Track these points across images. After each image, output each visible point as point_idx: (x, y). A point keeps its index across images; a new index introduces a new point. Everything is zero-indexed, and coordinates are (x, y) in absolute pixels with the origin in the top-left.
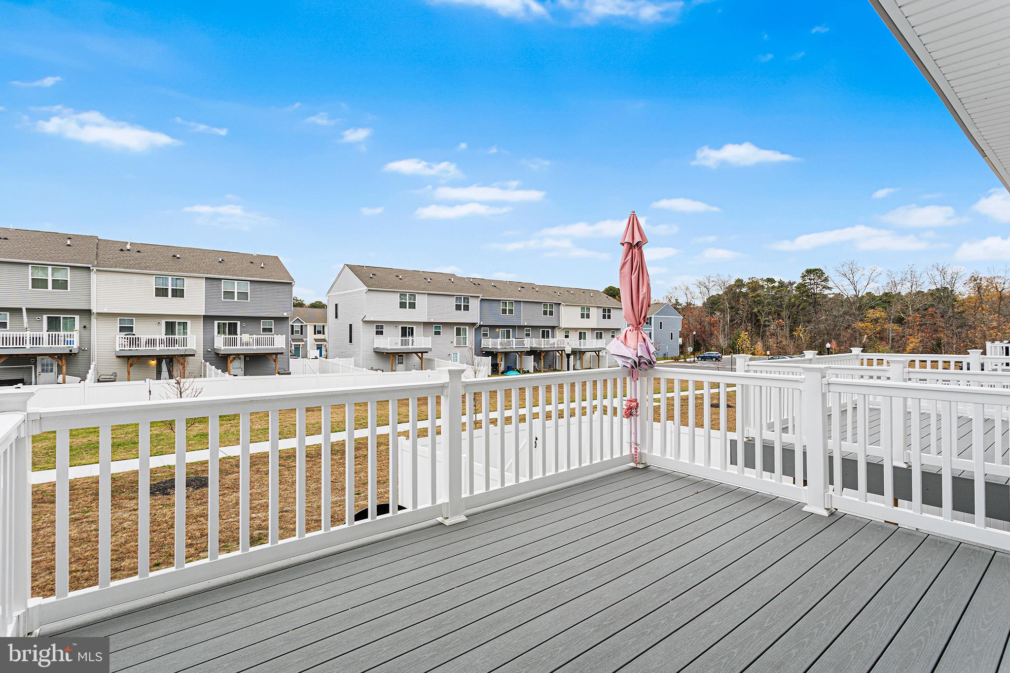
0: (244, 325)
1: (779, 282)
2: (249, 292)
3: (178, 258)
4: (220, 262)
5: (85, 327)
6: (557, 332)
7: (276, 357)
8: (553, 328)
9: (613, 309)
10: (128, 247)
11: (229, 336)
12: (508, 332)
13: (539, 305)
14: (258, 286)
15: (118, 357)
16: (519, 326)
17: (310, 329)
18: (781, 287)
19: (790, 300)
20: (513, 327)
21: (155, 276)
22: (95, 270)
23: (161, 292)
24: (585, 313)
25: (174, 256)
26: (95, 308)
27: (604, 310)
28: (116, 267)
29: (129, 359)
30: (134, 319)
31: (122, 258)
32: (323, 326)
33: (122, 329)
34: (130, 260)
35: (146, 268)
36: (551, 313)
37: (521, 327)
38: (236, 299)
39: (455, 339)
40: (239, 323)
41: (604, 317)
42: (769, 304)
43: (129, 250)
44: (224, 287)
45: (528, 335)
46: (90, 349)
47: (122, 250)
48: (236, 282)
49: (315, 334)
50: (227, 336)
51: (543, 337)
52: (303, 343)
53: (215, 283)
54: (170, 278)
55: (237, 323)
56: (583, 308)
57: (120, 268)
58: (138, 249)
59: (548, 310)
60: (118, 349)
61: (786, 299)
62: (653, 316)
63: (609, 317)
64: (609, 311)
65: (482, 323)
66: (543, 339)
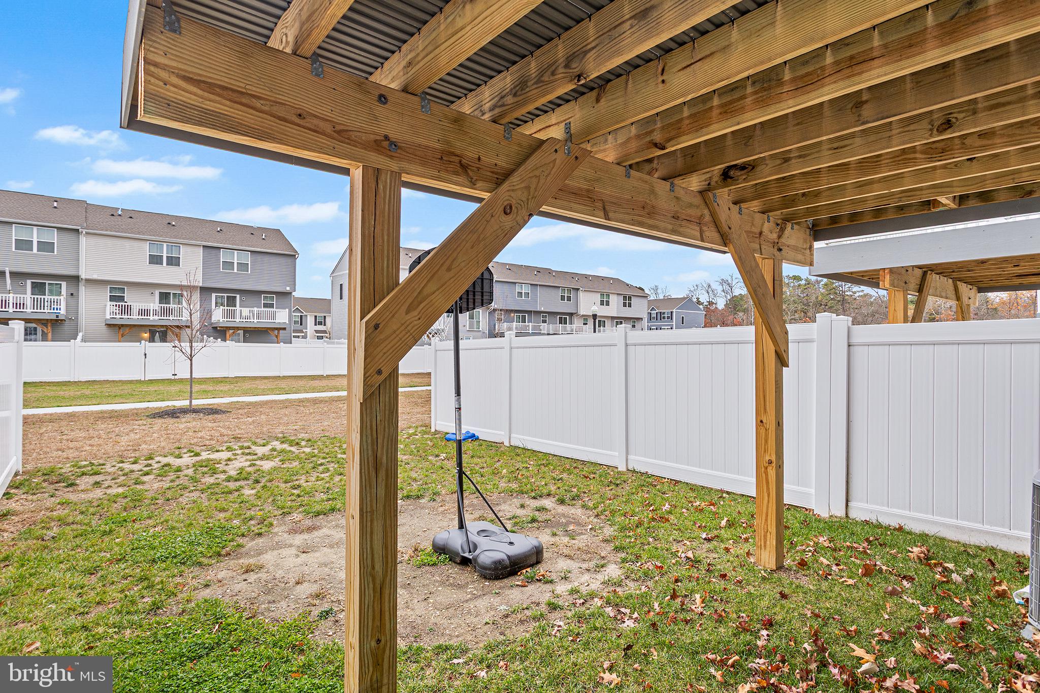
0: (244, 298)
1: (806, 280)
2: (249, 263)
3: (174, 225)
4: (218, 231)
5: (72, 294)
6: (575, 319)
7: (278, 333)
8: (571, 315)
9: (634, 297)
10: (120, 212)
11: (228, 308)
12: (524, 317)
13: (556, 289)
14: (259, 257)
15: (109, 325)
16: (535, 312)
17: (310, 320)
18: (808, 284)
19: (817, 298)
20: (529, 312)
21: (148, 242)
22: (84, 232)
23: (155, 260)
24: (605, 300)
25: (169, 224)
26: (84, 274)
27: (625, 298)
28: (106, 230)
29: (120, 328)
30: (126, 288)
31: (113, 223)
32: (325, 317)
33: (112, 298)
34: (122, 225)
35: (139, 233)
36: (569, 299)
37: (538, 313)
38: (235, 271)
39: (468, 322)
40: (238, 296)
41: (625, 305)
42: (795, 302)
43: (120, 215)
44: (223, 257)
45: (544, 322)
46: (77, 318)
47: (113, 215)
48: (236, 252)
49: (316, 325)
50: (226, 308)
51: (561, 323)
52: (303, 334)
53: (214, 252)
54: (165, 245)
55: (235, 297)
56: (602, 295)
57: (111, 231)
58: (130, 215)
59: (566, 295)
60: (108, 317)
61: (813, 298)
62: (674, 310)
63: (630, 306)
64: (630, 298)
65: (496, 306)
66: (561, 325)
